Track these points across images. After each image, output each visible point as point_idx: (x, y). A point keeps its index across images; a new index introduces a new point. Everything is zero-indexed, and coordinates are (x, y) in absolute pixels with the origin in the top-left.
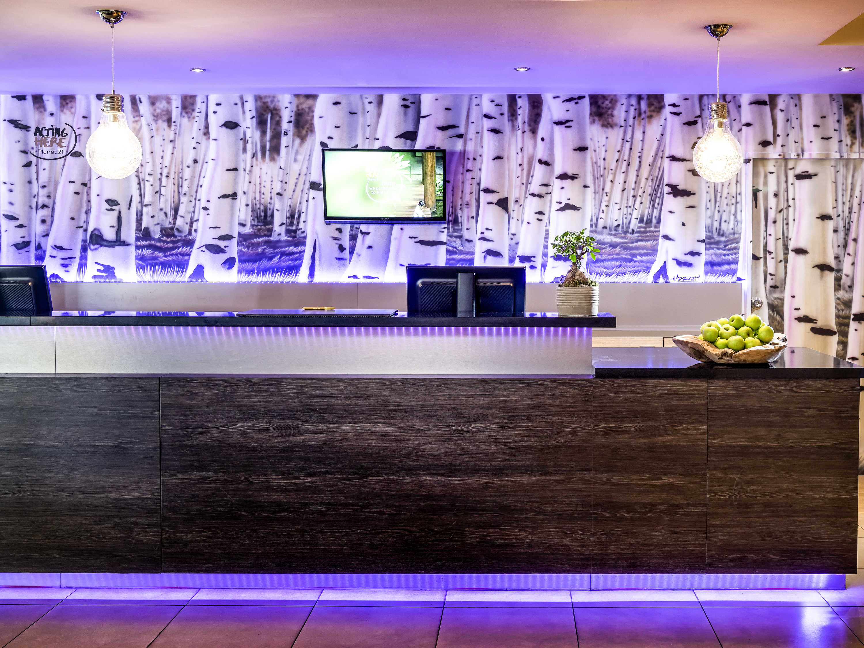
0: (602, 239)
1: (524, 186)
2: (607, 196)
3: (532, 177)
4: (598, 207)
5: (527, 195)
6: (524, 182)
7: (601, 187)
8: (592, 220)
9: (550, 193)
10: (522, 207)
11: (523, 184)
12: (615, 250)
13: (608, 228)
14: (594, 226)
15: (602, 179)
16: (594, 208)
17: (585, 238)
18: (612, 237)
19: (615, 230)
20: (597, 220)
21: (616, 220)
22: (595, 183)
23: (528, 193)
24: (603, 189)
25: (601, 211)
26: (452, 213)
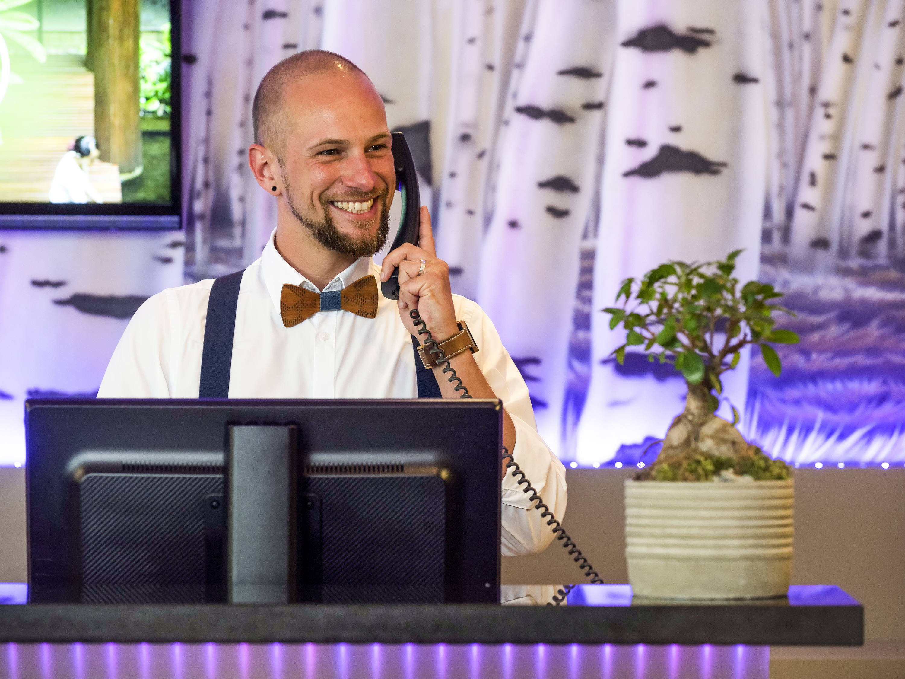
0: (809, 291)
1: (495, 78)
2: (828, 116)
3: (528, 38)
4: (791, 159)
5: (509, 112)
6: (497, 59)
7: (806, 82)
8: (767, 213)
9: (599, 106)
10: (486, 160)
11: (490, 68)
12: (861, 332)
13: (834, 246)
14: (776, 237)
15: (807, 49)
16: (776, 165)
17: (739, 288)
18: (850, 283)
19: (864, 253)
20: (790, 213)
21: (866, 215)
22: (778, 66)
23: (510, 105)
24: (813, 91)
25: (805, 178)
26: (206, 185)
